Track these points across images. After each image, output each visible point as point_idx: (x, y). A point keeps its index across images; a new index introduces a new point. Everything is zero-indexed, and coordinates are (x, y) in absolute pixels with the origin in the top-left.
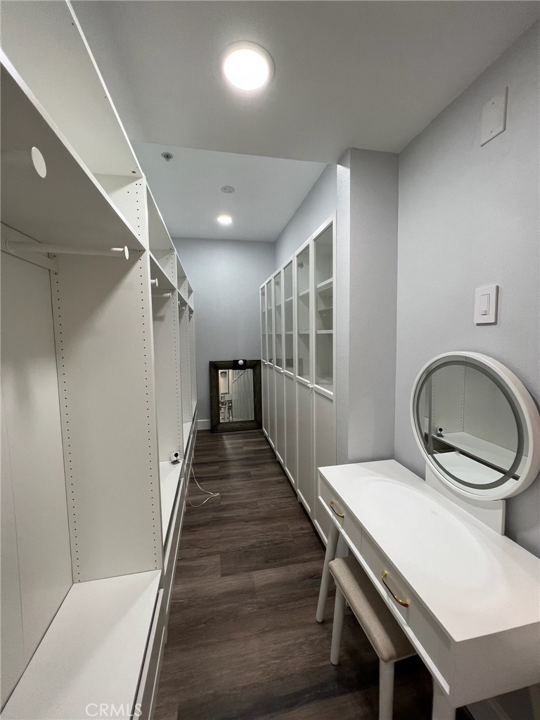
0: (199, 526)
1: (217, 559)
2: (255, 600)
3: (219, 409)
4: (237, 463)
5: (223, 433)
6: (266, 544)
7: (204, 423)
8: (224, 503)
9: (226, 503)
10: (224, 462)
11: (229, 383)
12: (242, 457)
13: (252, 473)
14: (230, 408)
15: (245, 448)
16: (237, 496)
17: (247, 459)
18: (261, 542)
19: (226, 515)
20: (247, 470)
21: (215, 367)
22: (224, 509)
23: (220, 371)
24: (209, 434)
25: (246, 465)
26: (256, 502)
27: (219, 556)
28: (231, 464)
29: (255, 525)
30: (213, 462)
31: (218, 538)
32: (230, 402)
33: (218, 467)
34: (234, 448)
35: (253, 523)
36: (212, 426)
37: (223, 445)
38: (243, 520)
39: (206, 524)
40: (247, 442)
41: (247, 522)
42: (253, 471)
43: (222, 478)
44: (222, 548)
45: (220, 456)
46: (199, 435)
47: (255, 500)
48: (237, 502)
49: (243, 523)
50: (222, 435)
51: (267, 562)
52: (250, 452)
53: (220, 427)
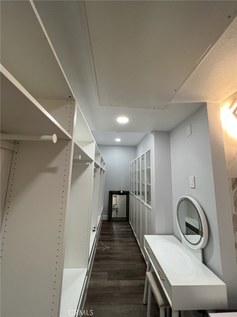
0: (101, 259)
1: (106, 273)
2: (120, 291)
3: (112, 212)
4: (117, 236)
5: (113, 222)
6: (126, 270)
7: (106, 217)
8: (111, 251)
9: (112, 251)
10: (112, 235)
11: (117, 200)
12: (119, 233)
13: (123, 240)
14: (117, 211)
15: (121, 230)
16: (116, 249)
17: (122, 234)
18: (124, 269)
19: (111, 256)
20: (121, 239)
21: (111, 193)
22: (111, 254)
23: (113, 195)
24: (107, 222)
25: (121, 237)
26: (123, 253)
27: (107, 272)
28: (115, 235)
29: (122, 262)
30: (108, 234)
31: (108, 265)
32: (117, 209)
33: (109, 236)
34: (117, 229)
35: (122, 261)
36: (108, 219)
37: (113, 227)
38: (118, 259)
39: (103, 259)
40: (122, 227)
41: (119, 260)
42: (124, 240)
43: (111, 241)
44: (109, 269)
45: (111, 232)
46: (103, 222)
47: (123, 252)
48: (116, 252)
49: (118, 261)
50: (112, 223)
51: (126, 277)
52: (123, 231)
53: (112, 219)
